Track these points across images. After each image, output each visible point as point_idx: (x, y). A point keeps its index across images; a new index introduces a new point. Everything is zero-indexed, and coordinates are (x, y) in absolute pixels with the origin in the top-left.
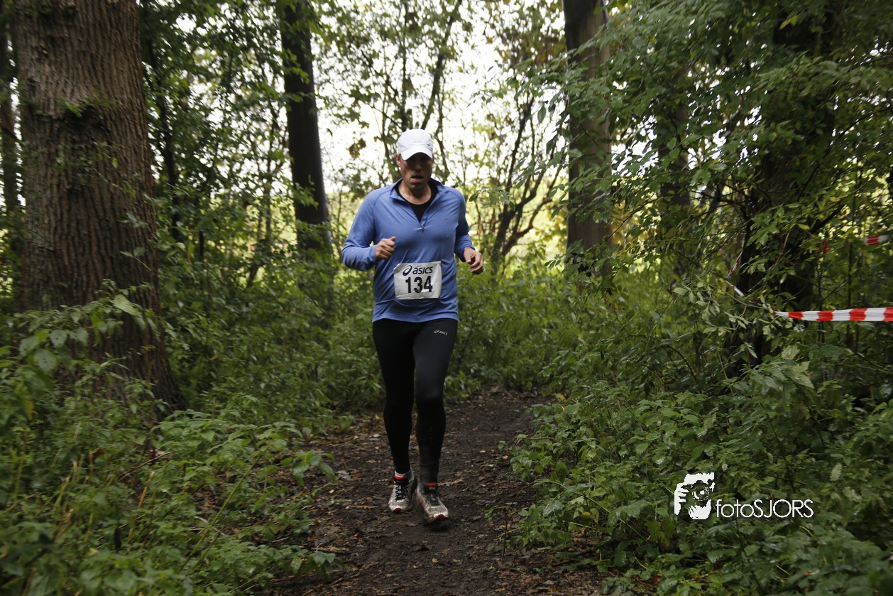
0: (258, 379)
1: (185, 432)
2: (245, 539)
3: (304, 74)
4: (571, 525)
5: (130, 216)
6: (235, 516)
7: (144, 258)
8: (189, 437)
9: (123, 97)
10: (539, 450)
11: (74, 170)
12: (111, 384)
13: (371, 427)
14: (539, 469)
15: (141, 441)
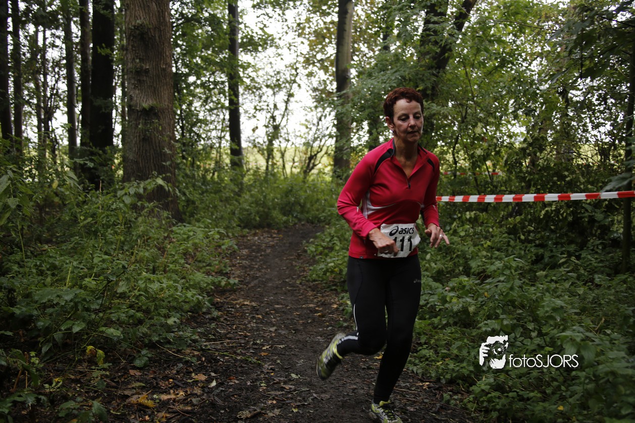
0: (213, 214)
1: (182, 232)
2: (204, 273)
3: (235, 99)
4: (328, 274)
5: (166, 149)
6: (201, 264)
7: (170, 165)
8: (184, 234)
9: (165, 103)
10: (317, 245)
11: (146, 131)
12: (156, 212)
13: (255, 234)
14: (318, 252)
15: (166, 235)
